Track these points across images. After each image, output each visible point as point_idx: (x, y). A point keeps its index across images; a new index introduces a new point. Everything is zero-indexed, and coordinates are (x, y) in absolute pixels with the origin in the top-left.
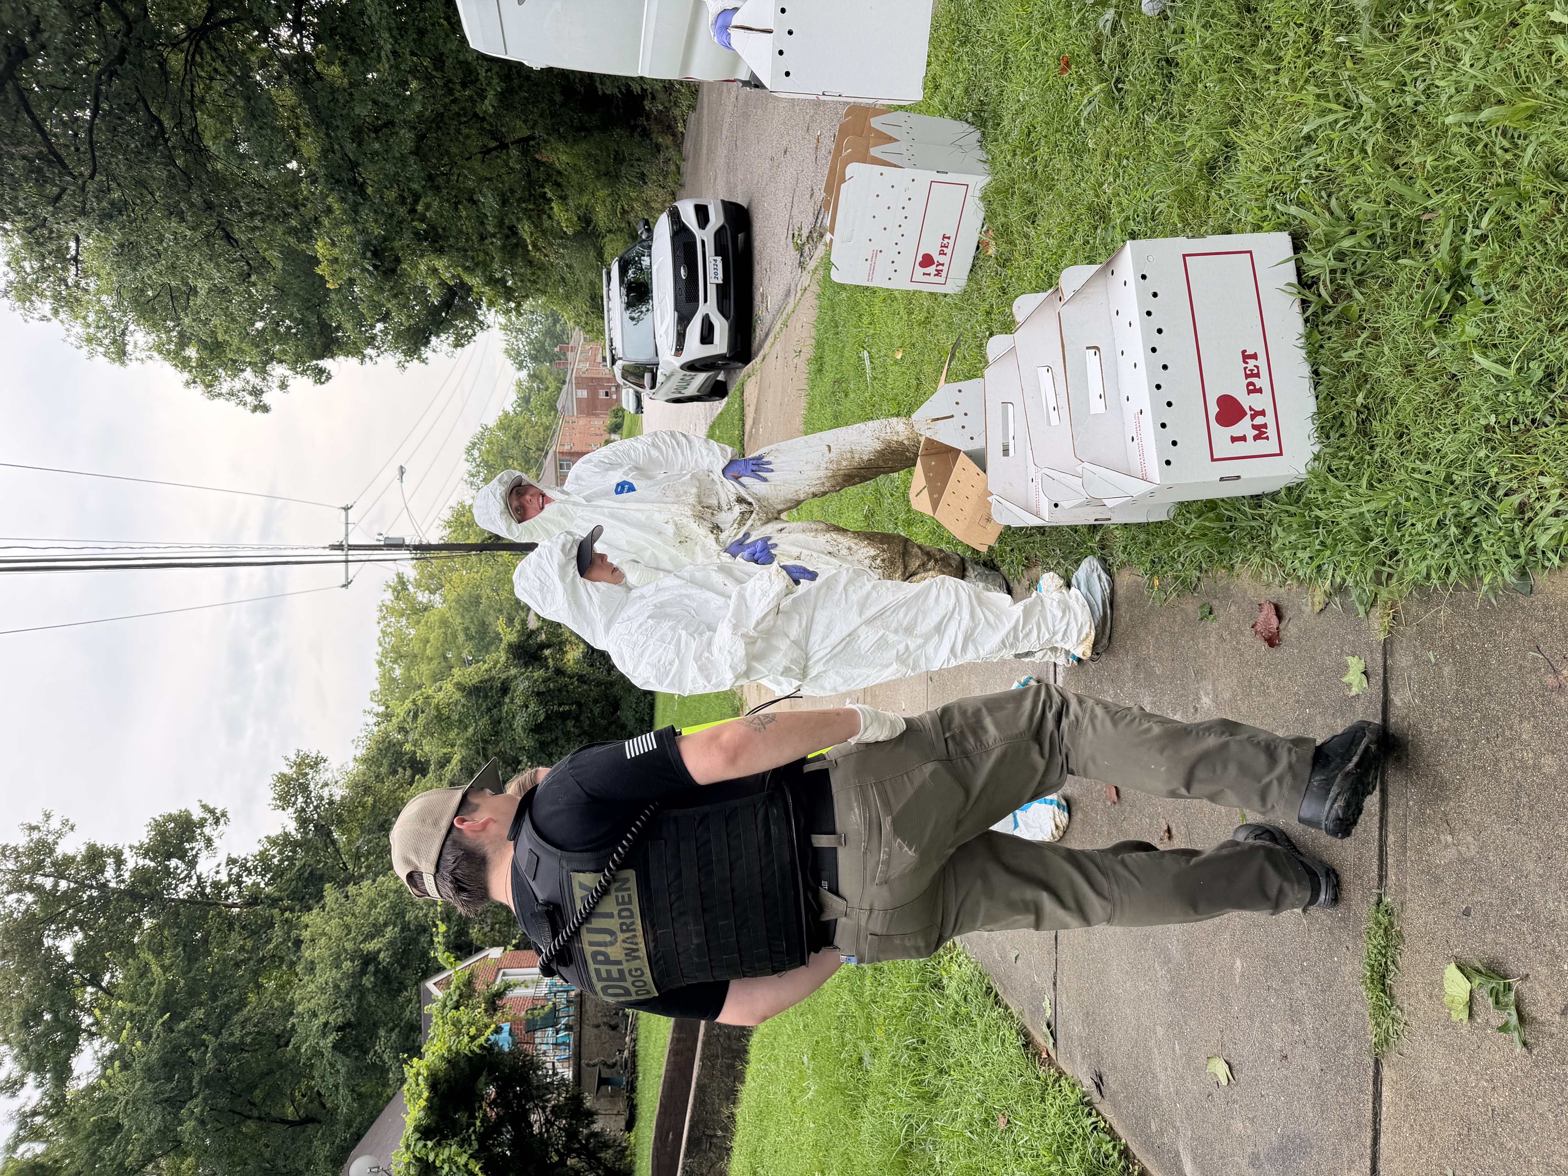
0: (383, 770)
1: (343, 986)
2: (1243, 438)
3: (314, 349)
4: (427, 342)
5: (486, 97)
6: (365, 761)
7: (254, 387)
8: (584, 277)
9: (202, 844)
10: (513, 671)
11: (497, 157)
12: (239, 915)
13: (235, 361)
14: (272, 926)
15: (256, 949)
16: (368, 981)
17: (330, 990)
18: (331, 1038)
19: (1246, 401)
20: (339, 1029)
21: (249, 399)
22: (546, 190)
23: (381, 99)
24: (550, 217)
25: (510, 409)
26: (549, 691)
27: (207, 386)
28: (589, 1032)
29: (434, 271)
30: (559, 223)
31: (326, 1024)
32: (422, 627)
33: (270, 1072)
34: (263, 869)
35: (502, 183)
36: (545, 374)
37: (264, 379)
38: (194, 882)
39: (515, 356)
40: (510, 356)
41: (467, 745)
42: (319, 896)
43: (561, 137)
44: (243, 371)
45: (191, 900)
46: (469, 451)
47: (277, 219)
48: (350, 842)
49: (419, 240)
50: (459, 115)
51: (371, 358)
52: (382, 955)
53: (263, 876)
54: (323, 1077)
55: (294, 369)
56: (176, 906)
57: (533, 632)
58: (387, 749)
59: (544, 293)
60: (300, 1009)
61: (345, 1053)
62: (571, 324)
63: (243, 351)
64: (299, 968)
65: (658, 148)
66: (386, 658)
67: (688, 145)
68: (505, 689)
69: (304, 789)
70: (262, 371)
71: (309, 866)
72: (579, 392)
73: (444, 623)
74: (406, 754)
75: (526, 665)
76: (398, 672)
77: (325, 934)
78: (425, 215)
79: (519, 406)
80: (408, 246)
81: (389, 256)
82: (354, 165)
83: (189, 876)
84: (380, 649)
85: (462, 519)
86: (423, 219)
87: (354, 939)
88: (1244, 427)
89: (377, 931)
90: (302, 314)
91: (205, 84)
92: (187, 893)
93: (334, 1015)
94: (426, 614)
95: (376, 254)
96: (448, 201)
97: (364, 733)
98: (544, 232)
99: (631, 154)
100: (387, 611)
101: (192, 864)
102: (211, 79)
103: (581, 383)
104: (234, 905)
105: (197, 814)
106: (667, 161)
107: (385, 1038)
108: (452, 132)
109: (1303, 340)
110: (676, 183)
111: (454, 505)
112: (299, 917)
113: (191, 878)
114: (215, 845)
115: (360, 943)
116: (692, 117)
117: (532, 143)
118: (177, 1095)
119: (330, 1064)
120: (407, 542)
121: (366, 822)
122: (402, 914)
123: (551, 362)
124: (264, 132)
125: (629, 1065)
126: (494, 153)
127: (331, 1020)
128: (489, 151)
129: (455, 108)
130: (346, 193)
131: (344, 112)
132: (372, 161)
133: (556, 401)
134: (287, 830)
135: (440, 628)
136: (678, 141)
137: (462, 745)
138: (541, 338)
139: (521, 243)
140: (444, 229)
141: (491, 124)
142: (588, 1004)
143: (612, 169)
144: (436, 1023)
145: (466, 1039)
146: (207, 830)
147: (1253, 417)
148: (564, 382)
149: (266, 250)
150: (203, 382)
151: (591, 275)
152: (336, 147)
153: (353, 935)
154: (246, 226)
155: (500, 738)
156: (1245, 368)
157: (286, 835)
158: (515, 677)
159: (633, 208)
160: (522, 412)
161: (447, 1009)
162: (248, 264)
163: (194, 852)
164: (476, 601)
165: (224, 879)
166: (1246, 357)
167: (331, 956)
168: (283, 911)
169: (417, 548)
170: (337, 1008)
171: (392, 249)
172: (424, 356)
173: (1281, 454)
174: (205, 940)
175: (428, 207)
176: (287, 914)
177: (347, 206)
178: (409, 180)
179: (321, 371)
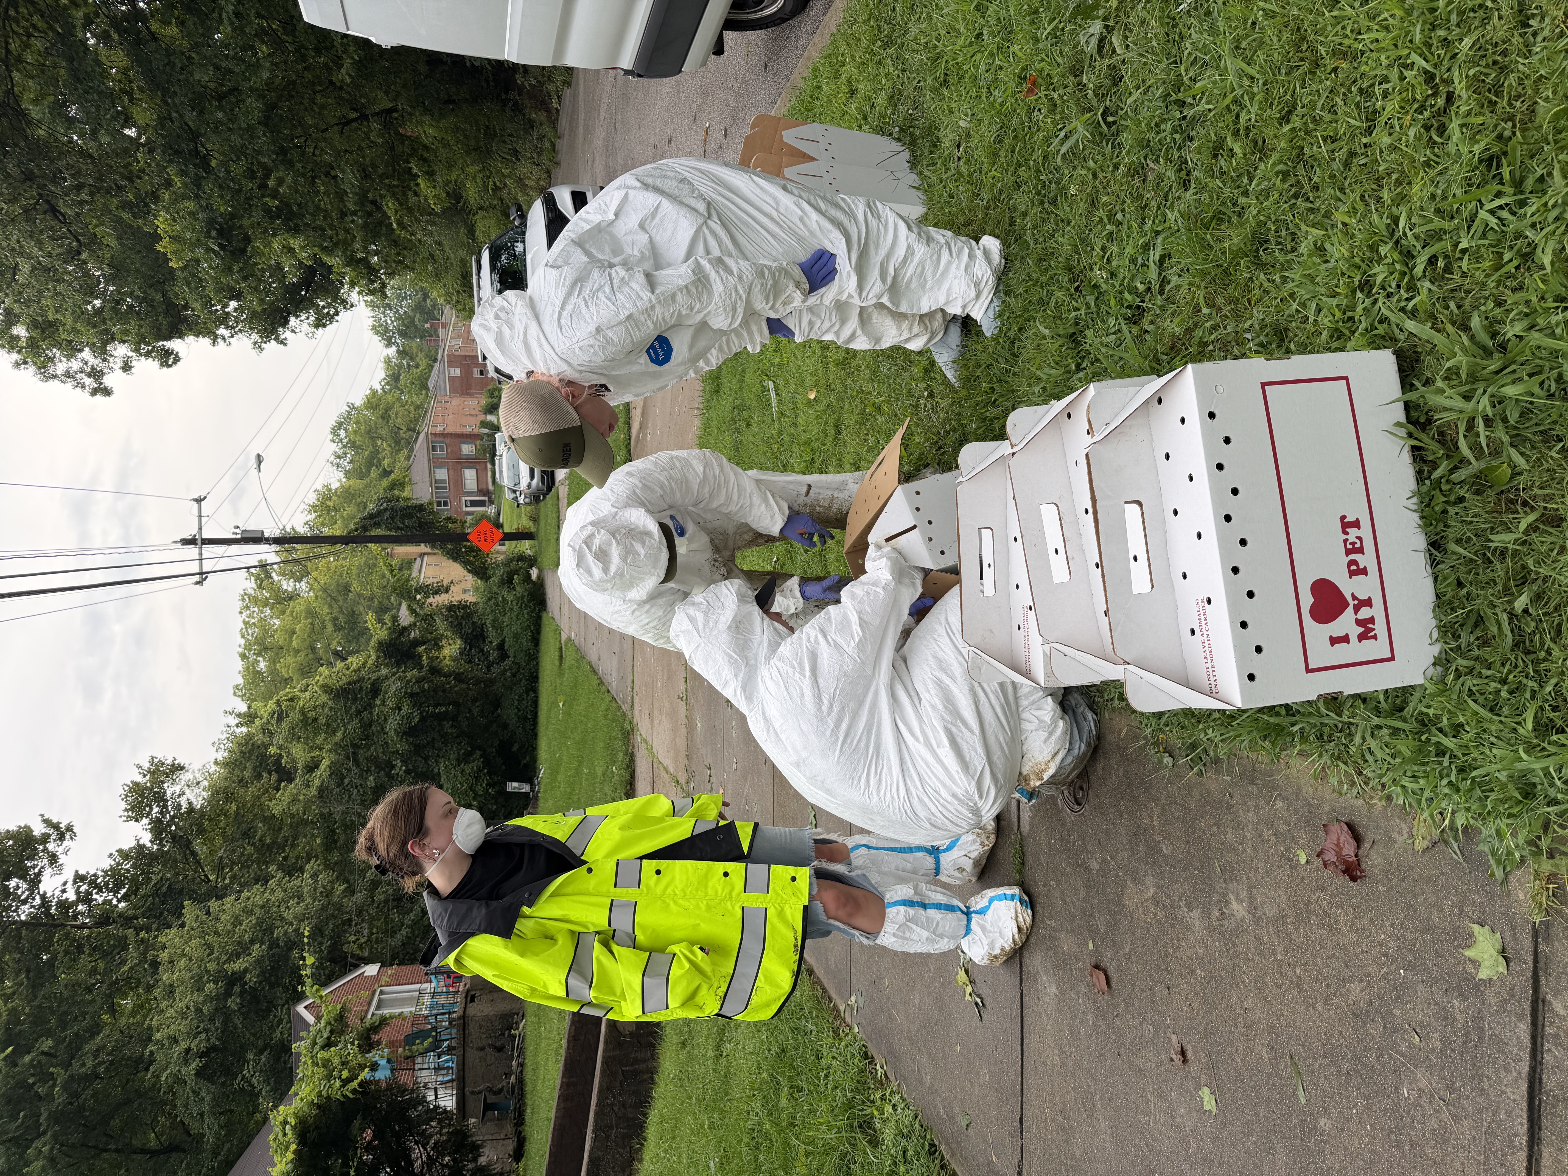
0: (247, 774)
1: (205, 1010)
2: (1345, 639)
3: (159, 329)
4: (285, 323)
5: (342, 66)
6: (226, 764)
7: (93, 368)
8: (455, 255)
9: (45, 861)
10: (384, 671)
11: (357, 129)
12: (89, 936)
13: (70, 342)
14: (125, 948)
15: (108, 972)
16: (233, 1003)
17: (192, 1014)
18: (194, 1065)
19: (1348, 586)
20: (202, 1055)
21: (88, 381)
22: (412, 165)
23: (223, 65)
24: (416, 194)
25: (378, 387)
26: (424, 691)
27: (39, 368)
28: (473, 1056)
29: (291, 250)
30: (426, 200)
31: (188, 1050)
32: (287, 618)
33: (128, 1102)
34: (115, 885)
35: (363, 157)
36: (415, 350)
37: (104, 360)
38: (38, 901)
39: (383, 333)
40: (377, 333)
41: (336, 751)
42: (178, 912)
43: (427, 111)
44: (80, 351)
45: (33, 923)
46: (335, 431)
47: (108, 192)
48: (212, 852)
49: (270, 218)
50: (313, 84)
51: (224, 339)
52: (248, 976)
53: (116, 892)
54: (186, 1106)
55: (137, 350)
56: (16, 929)
57: (405, 629)
58: (251, 752)
59: (412, 269)
60: (158, 1036)
61: (210, 1080)
62: (441, 301)
63: (79, 332)
64: (157, 992)
65: (531, 124)
66: (250, 650)
67: (563, 123)
68: (376, 690)
69: (161, 798)
70: (102, 351)
71: (168, 880)
72: (452, 370)
73: (311, 613)
74: (271, 756)
75: (398, 664)
76: (262, 665)
77: (184, 955)
78: (277, 191)
79: (388, 383)
80: (259, 224)
81: (237, 235)
82: (194, 136)
83: (31, 896)
84: (243, 641)
85: (329, 503)
86: (275, 195)
87: (218, 958)
88: (1346, 623)
89: (243, 949)
90: (145, 292)
91: (21, 40)
92: (30, 914)
93: (197, 1041)
94: (292, 603)
95: (221, 233)
96: (303, 175)
97: (225, 735)
98: (410, 210)
99: (503, 129)
100: (249, 601)
101: (35, 882)
102: (29, 35)
103: (454, 361)
104: (83, 926)
105: (38, 829)
106: (541, 138)
107: (254, 1061)
108: (306, 102)
109: (1415, 500)
110: (551, 161)
111: (320, 488)
112: (156, 937)
113: (34, 899)
114: (60, 861)
115: (224, 963)
116: (568, 92)
117: (395, 115)
118: (21, 1135)
119: (194, 1092)
120: (266, 535)
121: (229, 831)
122: (270, 930)
123: (421, 338)
124: (90, 97)
125: (516, 1091)
126: (354, 125)
127: (193, 1046)
128: (349, 122)
129: (309, 76)
130: (186, 166)
131: (182, 77)
132: (216, 131)
133: (427, 379)
134: (141, 842)
135: (306, 618)
136: (553, 118)
137: (330, 751)
138: (411, 314)
139: (384, 222)
140: (299, 205)
141: (349, 93)
142: (471, 1026)
143: (482, 144)
144: (305, 1063)
145: (338, 1083)
146: (51, 846)
147: (1357, 609)
148: (435, 360)
149: (96, 226)
150: (35, 363)
151: (462, 253)
152: (174, 115)
153: (216, 954)
154: (72, 200)
155: (371, 742)
156: (1345, 541)
157: (140, 847)
158: (387, 678)
159: (505, 184)
160: (391, 390)
161: (318, 1047)
162: (78, 241)
163: (36, 870)
164: (346, 589)
165: (71, 896)
166: (1346, 525)
167: (192, 978)
168: (138, 930)
169: (277, 541)
170: (201, 1033)
171: (241, 227)
172: (283, 337)
173: (1392, 659)
174: (51, 963)
175: (280, 182)
176: (142, 934)
177: (188, 180)
178: (259, 153)
179: (168, 353)
